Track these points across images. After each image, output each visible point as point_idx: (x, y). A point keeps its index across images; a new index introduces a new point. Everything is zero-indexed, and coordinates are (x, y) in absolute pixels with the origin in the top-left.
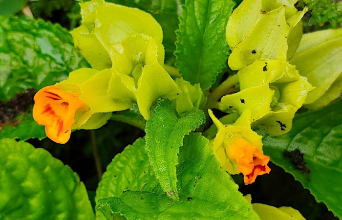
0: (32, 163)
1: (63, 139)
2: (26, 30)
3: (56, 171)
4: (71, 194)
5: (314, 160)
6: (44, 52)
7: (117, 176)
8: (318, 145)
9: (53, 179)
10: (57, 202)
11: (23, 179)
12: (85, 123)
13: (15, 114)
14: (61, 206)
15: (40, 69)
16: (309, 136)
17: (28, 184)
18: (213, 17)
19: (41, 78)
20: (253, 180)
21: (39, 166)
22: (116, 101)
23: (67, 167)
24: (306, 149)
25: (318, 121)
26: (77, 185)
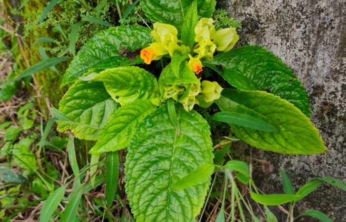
0: (140, 73)
1: (149, 63)
2: (138, 30)
3: (147, 74)
4: (152, 81)
5: (227, 68)
6: (144, 36)
7: (165, 75)
8: (228, 63)
9: (146, 77)
10: (148, 84)
11: (138, 77)
12: (155, 58)
13: (135, 56)
14: (149, 85)
15: (142, 41)
16: (225, 60)
17: (139, 79)
18: (193, 26)
19: (143, 44)
20: (198, 73)
21: (142, 73)
22: (164, 52)
23: (150, 73)
24: (224, 65)
25: (228, 56)
26: (154, 78)
